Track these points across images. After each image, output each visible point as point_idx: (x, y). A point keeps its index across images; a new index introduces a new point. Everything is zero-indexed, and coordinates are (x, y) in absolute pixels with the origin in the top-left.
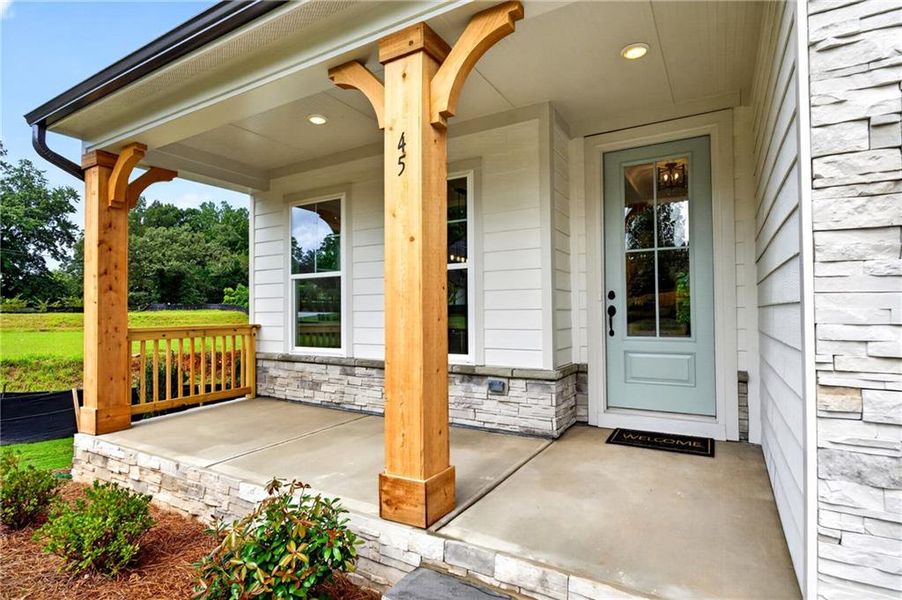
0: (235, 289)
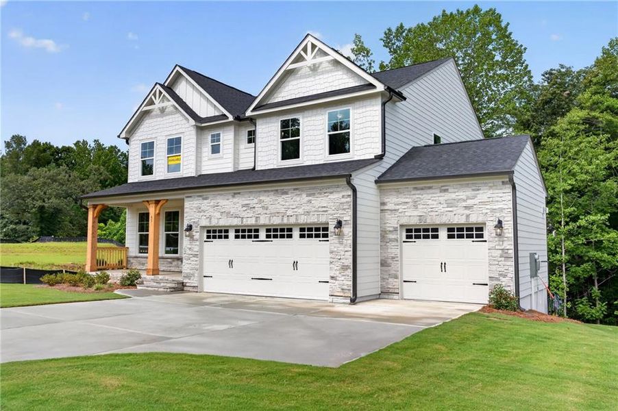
0: (106, 225)
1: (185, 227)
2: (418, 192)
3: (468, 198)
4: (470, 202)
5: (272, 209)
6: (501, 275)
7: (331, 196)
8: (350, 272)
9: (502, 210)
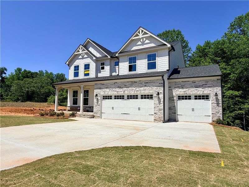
1: (95, 95)
2: (184, 83)
3: (203, 85)
6: (216, 113)
8: (162, 111)
9: (217, 89)
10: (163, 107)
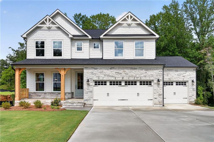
2: (169, 71)
3: (184, 74)
4: (184, 75)
5: (130, 74)
6: (192, 95)
7: (155, 71)
8: (162, 96)
9: (193, 77)
10: (162, 93)
